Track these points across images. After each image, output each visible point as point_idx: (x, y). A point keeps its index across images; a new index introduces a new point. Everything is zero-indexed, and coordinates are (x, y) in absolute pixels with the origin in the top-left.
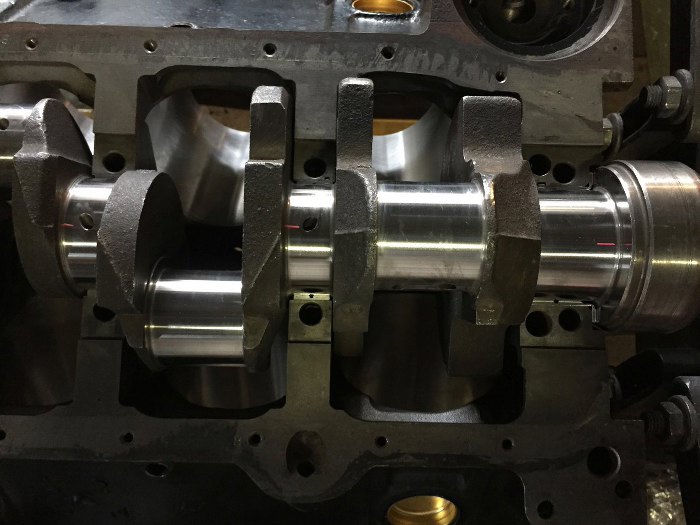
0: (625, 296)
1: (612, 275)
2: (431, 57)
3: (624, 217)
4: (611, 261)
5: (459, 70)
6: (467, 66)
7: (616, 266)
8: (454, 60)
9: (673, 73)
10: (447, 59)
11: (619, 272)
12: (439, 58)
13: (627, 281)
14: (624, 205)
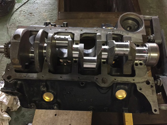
0: (147, 60)
1: (146, 58)
2: (119, 32)
3: (147, 50)
4: (145, 56)
5: (122, 33)
6: (123, 33)
7: (146, 56)
8: (122, 32)
9: (152, 35)
10: (121, 32)
11: (147, 57)
12: (120, 32)
13: (148, 58)
14: (147, 48)
